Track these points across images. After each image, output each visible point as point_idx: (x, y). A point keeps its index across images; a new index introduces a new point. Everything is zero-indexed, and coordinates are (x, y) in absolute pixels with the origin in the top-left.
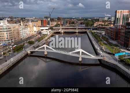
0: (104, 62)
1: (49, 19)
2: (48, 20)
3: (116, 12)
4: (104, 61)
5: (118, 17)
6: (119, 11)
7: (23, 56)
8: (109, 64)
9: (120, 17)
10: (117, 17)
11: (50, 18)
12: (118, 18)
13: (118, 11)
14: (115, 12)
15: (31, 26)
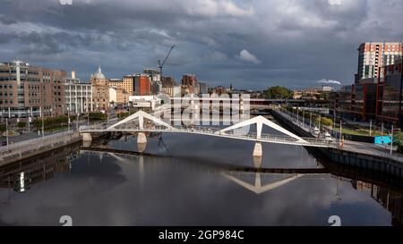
0: (341, 158)
1: (157, 78)
2: (155, 79)
3: (361, 49)
4: (343, 151)
5: (367, 64)
6: (370, 46)
7: (65, 143)
8: (361, 160)
9: (374, 64)
10: (366, 62)
11: (159, 76)
12: (367, 67)
13: (367, 44)
14: (359, 50)
15: (100, 83)
